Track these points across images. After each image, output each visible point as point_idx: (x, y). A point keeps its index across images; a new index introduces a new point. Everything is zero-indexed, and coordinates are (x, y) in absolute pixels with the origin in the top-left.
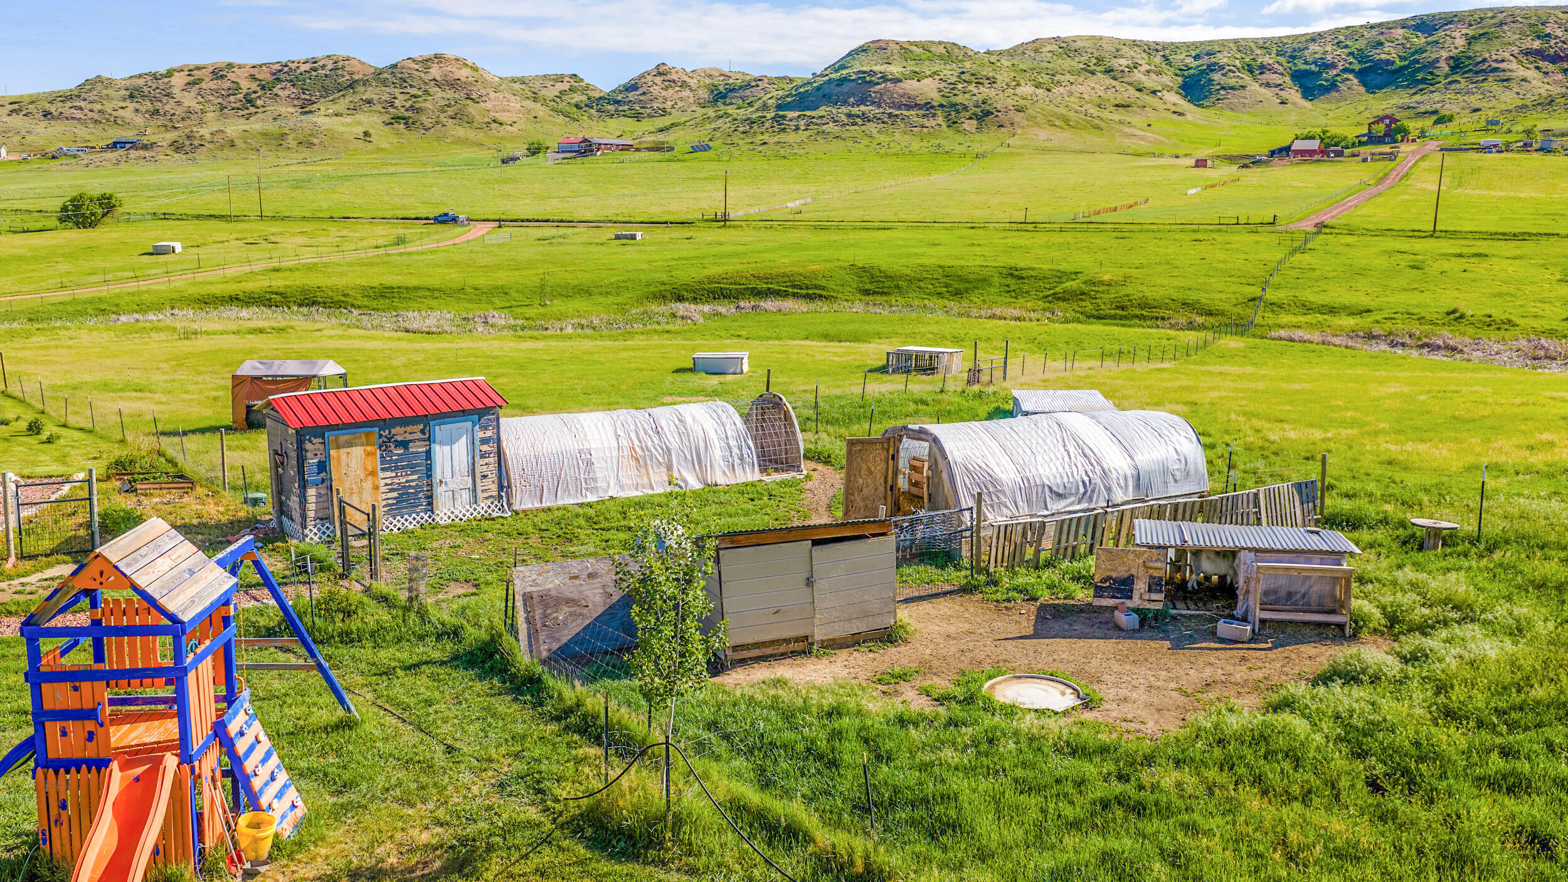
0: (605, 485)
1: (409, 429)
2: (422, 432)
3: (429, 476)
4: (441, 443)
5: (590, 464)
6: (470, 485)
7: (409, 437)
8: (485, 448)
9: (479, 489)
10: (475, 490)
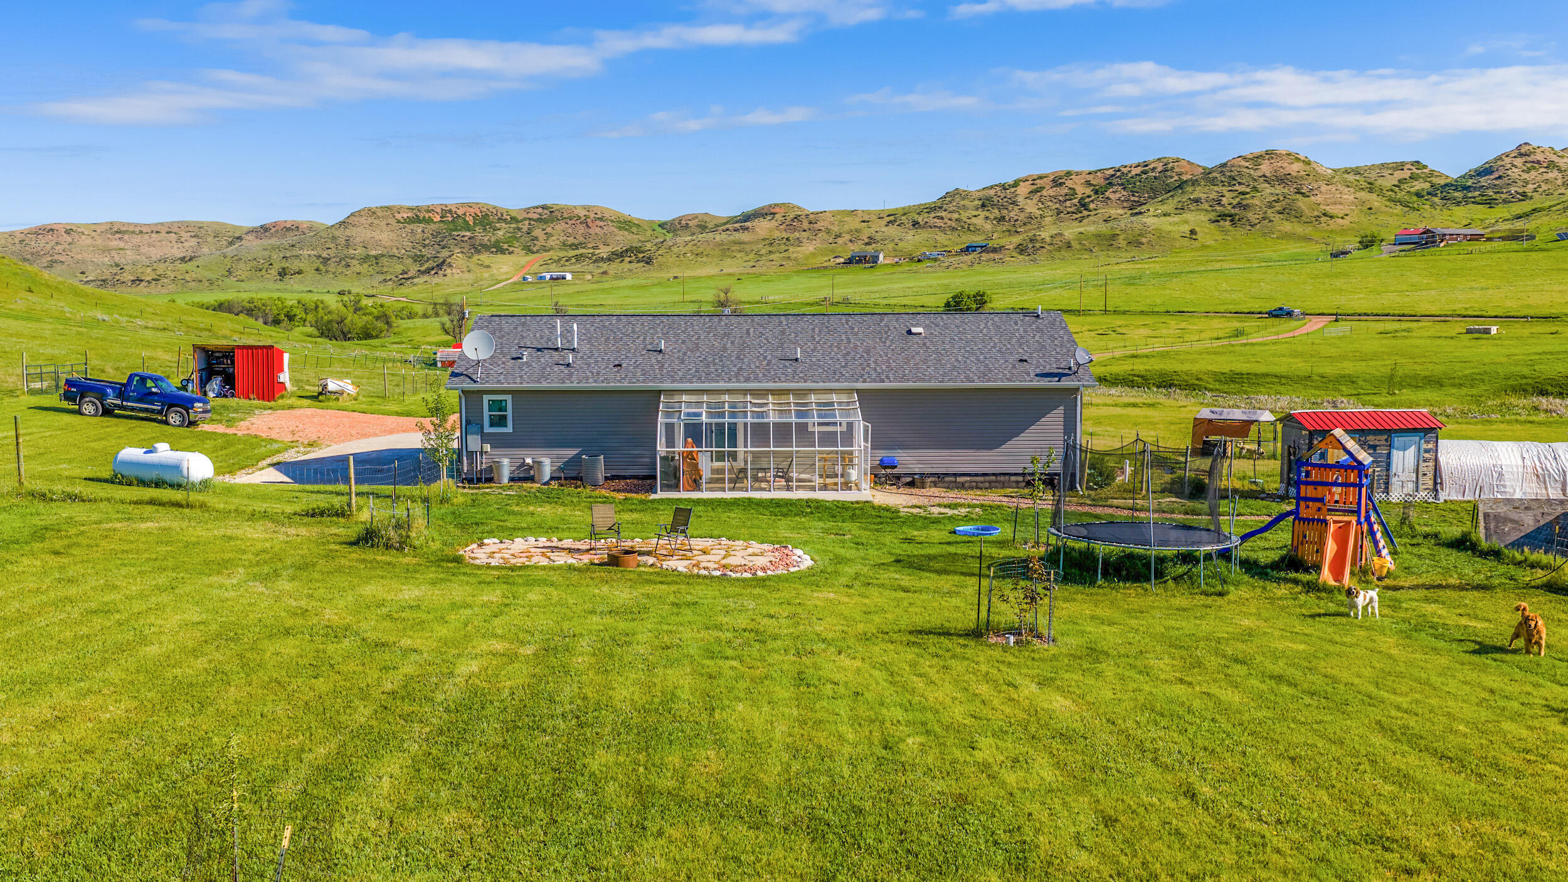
0: (1511, 491)
1: (1378, 437)
2: (1386, 440)
3: (1388, 470)
4: (1398, 449)
5: (1501, 475)
6: (1414, 479)
7: (1378, 443)
8: (1427, 455)
9: (1420, 482)
10: (1417, 483)
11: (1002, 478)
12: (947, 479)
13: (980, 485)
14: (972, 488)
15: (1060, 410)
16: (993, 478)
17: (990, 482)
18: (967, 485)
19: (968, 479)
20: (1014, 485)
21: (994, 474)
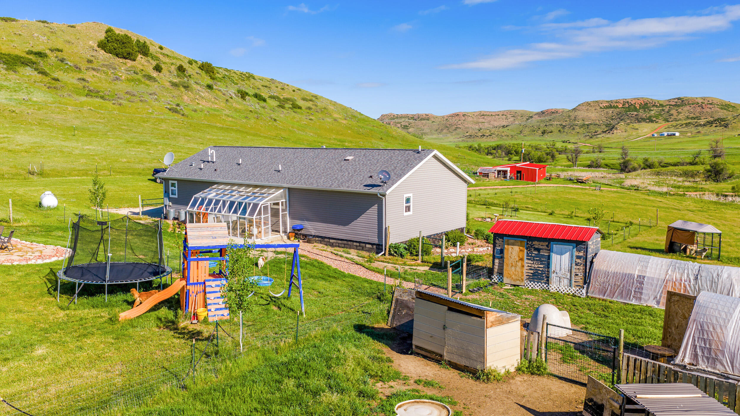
1: (541, 243)
2: (547, 246)
3: (548, 268)
4: (555, 253)
5: (642, 283)
6: (569, 277)
7: (541, 247)
8: (578, 261)
9: (573, 280)
10: (570, 280)
11: (350, 243)
12: (326, 240)
13: (340, 245)
14: (336, 246)
15: (376, 207)
16: (345, 242)
17: (344, 244)
18: (334, 244)
19: (335, 241)
20: (355, 247)
21: (346, 240)
